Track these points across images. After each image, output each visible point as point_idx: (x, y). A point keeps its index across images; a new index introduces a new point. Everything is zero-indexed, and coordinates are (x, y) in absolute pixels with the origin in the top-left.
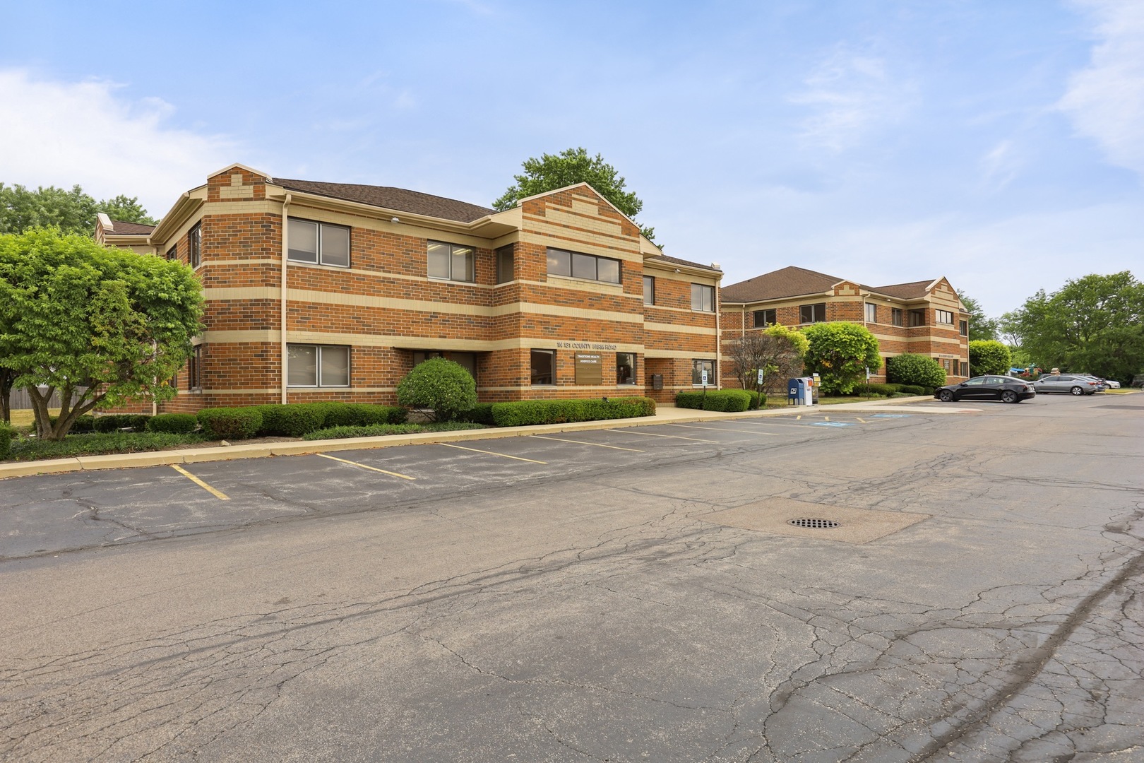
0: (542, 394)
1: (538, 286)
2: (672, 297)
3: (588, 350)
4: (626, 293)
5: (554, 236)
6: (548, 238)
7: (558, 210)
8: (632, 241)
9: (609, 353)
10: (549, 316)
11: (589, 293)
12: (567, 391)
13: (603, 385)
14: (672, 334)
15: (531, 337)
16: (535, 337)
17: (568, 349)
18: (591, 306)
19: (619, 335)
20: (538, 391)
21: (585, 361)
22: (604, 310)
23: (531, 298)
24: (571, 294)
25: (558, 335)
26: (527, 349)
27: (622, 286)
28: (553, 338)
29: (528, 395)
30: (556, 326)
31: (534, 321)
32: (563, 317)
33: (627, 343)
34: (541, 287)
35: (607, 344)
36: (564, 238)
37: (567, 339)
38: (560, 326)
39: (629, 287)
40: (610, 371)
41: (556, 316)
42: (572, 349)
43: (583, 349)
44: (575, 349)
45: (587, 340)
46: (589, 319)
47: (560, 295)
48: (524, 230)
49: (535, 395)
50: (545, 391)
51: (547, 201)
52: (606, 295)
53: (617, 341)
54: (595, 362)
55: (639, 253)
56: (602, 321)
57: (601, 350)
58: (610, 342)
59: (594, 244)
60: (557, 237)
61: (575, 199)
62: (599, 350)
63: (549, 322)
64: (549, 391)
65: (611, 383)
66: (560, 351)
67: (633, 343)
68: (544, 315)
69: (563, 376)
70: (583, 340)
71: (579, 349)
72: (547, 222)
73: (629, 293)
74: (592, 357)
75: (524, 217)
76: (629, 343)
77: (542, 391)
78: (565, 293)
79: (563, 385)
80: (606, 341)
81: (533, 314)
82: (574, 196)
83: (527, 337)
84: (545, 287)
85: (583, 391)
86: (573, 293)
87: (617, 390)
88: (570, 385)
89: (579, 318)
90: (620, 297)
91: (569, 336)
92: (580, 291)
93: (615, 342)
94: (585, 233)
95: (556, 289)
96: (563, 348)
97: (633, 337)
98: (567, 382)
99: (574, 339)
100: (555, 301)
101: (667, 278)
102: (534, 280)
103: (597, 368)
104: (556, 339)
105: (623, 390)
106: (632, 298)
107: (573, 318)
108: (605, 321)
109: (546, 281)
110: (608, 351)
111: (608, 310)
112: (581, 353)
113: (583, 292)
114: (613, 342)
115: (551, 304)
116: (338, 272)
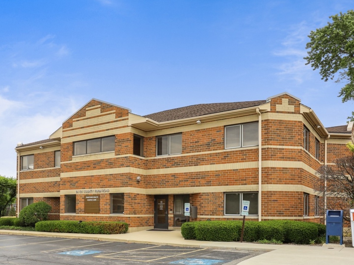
0: (69, 218)
1: (68, 163)
2: (201, 143)
3: (92, 193)
4: (117, 155)
5: (76, 135)
6: (73, 137)
7: (79, 120)
8: (123, 120)
9: (105, 194)
10: (72, 177)
11: (94, 161)
12: (80, 216)
13: (101, 214)
14: (198, 174)
15: (64, 189)
16: (66, 189)
17: (82, 194)
18: (94, 168)
19: (112, 182)
20: (67, 216)
21: (90, 200)
22: (102, 169)
23: (65, 170)
24: (84, 164)
25: (77, 187)
26: (63, 195)
27: (114, 151)
28: (74, 189)
29: (63, 218)
30: (76, 182)
31: (66, 181)
32: (79, 177)
33: (117, 187)
34: (70, 163)
35: (104, 189)
36: (81, 134)
37: (81, 189)
38: (78, 182)
39: (120, 151)
40: (105, 204)
41: (76, 177)
42: (83, 193)
43: (89, 193)
44: (85, 194)
45: (91, 188)
46: (93, 176)
47: (78, 166)
48: (63, 138)
49: (66, 218)
50: (70, 216)
51: (74, 118)
52: (103, 160)
53: (110, 186)
54: (95, 200)
55: (128, 126)
56: (100, 175)
57: (100, 193)
58: (105, 187)
59: (97, 132)
60: (78, 135)
61: (87, 110)
62: (99, 193)
63: (73, 181)
64: (72, 216)
65: (106, 213)
66: (78, 195)
67: (121, 187)
68: (70, 178)
69: (79, 208)
70: (89, 188)
71: (87, 194)
72: (73, 129)
73: (119, 155)
74: (94, 197)
75: (63, 131)
76: (119, 187)
77: (68, 216)
78: (81, 164)
79: (78, 213)
80: (103, 187)
81: (66, 178)
82: (87, 109)
83: (63, 189)
84: (71, 163)
85: (89, 216)
86: (84, 163)
87: (109, 217)
88: (82, 213)
89: (88, 176)
90: (113, 159)
91: (82, 187)
92: (88, 161)
93: (109, 187)
94: (93, 127)
95: (76, 163)
96: (79, 194)
97: (121, 183)
98: (80, 212)
99: (84, 188)
100: (76, 169)
101: (195, 129)
102: (66, 161)
103: (97, 203)
104: (76, 189)
105: (114, 217)
106: (121, 158)
107: (84, 177)
108: (102, 175)
109: (71, 160)
110: (104, 193)
111: (104, 169)
112: (88, 196)
113: (90, 161)
114: (107, 187)
115: (74, 171)
116: (31, 172)
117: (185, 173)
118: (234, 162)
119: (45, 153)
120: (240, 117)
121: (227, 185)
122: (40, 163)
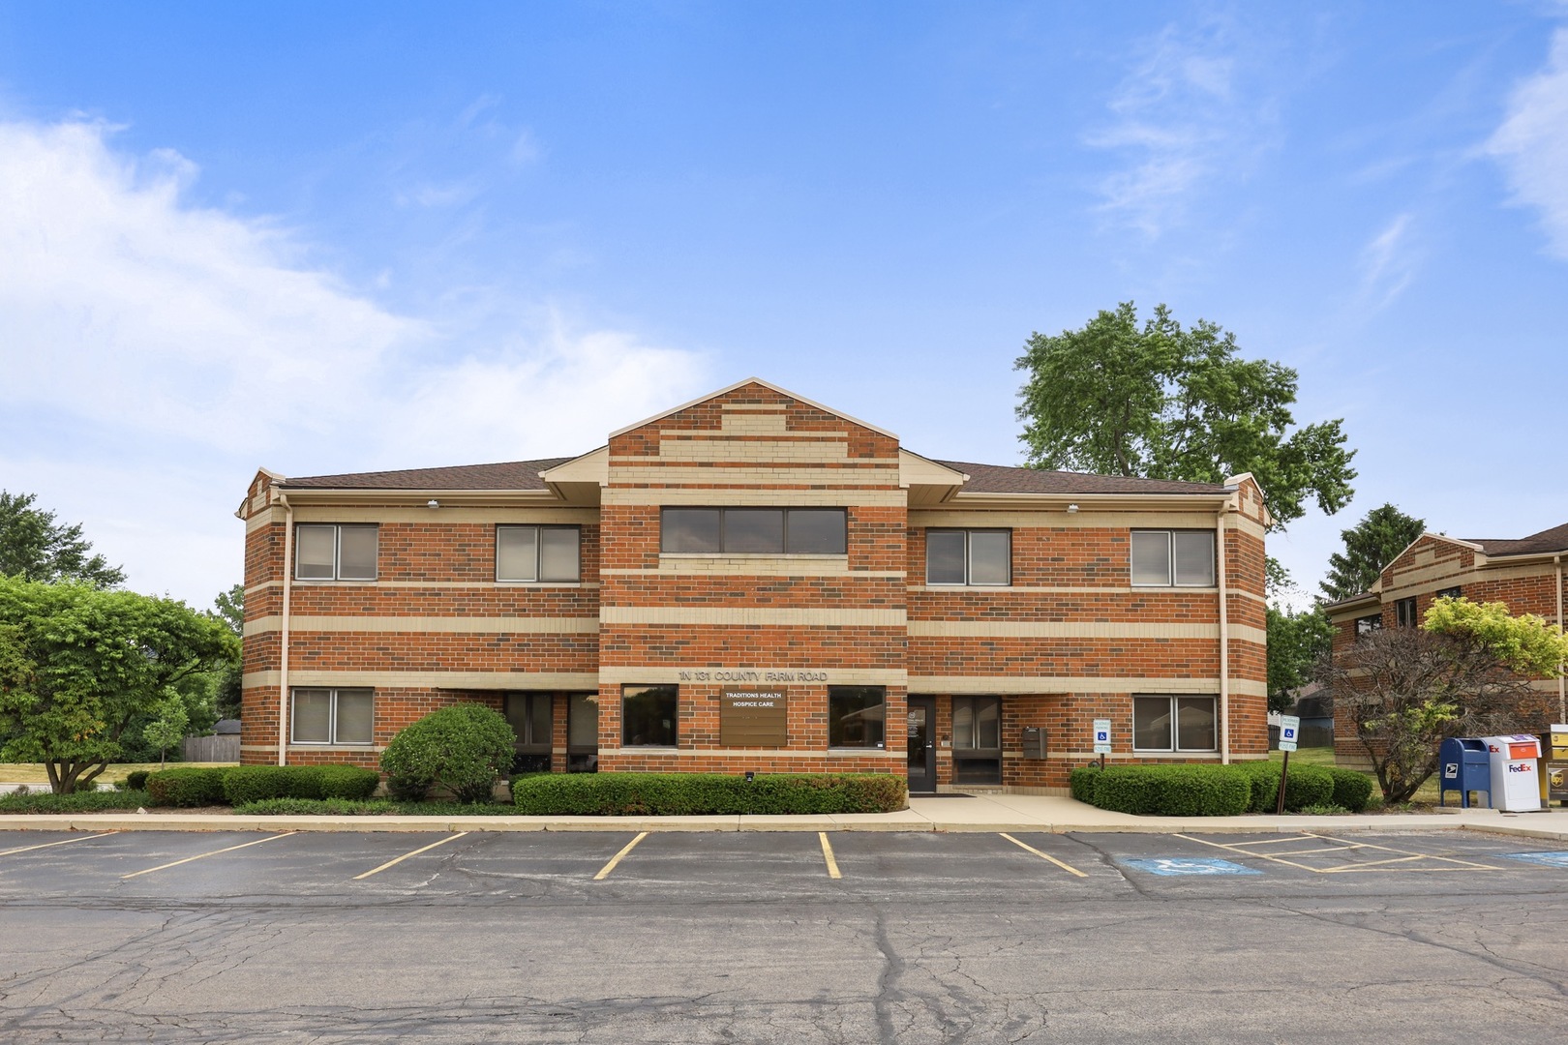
0: (644, 763)
1: (640, 576)
3: (754, 682)
4: (856, 569)
5: (677, 486)
6: (664, 490)
7: (689, 438)
8: (878, 466)
9: (808, 687)
10: (661, 626)
11: (759, 578)
12: (699, 758)
13: (792, 749)
14: (1062, 642)
15: (623, 665)
16: (629, 665)
17: (706, 682)
18: (763, 602)
19: (838, 652)
20: (634, 757)
21: (743, 704)
22: (796, 606)
23: (623, 599)
24: (715, 584)
25: (682, 659)
26: (613, 686)
27: (846, 557)
28: (671, 665)
29: (614, 763)
30: (677, 643)
31: (629, 637)
32: (693, 626)
33: (857, 666)
34: (645, 577)
35: (804, 670)
36: (701, 486)
37: (703, 665)
38: (688, 643)
39: (867, 558)
40: (812, 719)
41: (678, 626)
42: (713, 682)
43: (739, 683)
44: (723, 683)
45: (751, 665)
46: (758, 627)
47: (689, 588)
48: (612, 486)
49: (628, 763)
50: (650, 757)
51: (663, 427)
52: (802, 578)
53: (831, 663)
54: (771, 704)
55: (897, 488)
56: (791, 627)
57: (787, 683)
58: (808, 666)
59: (774, 487)
60: (685, 486)
61: (728, 412)
62: (782, 683)
63: (663, 637)
64: (660, 757)
65: (813, 744)
66: (687, 686)
67: (873, 666)
68: (651, 626)
69: (692, 731)
70: (741, 665)
71: (731, 683)
72: (662, 464)
73: (866, 569)
74: (764, 695)
75: (611, 464)
76: (865, 667)
77: (643, 757)
78: (699, 583)
79: (691, 748)
80: (801, 666)
81: (628, 625)
82: (725, 407)
83: (613, 664)
84: (656, 577)
85: (741, 758)
86: (719, 582)
87: (828, 759)
88: (708, 748)
89: (733, 626)
90: (840, 579)
91: (709, 659)
92: (737, 577)
93: (824, 666)
94: (753, 470)
95: (679, 577)
96: (694, 682)
97: (872, 655)
98: (701, 741)
99: (720, 665)
100: (677, 600)
102: (630, 567)
103: (779, 714)
104: (677, 665)
105: (845, 759)
106: (872, 579)
107: (719, 626)
108: (797, 627)
109: (657, 567)
110: (806, 683)
111: (806, 606)
112: (735, 689)
113: (743, 577)
114: (818, 666)
115: (668, 605)
116: (359, 588)
117: (1023, 639)
118: (1157, 621)
119: (447, 528)
120: (1170, 512)
121: (1143, 676)
122: (412, 559)
